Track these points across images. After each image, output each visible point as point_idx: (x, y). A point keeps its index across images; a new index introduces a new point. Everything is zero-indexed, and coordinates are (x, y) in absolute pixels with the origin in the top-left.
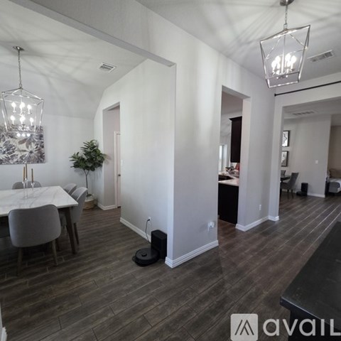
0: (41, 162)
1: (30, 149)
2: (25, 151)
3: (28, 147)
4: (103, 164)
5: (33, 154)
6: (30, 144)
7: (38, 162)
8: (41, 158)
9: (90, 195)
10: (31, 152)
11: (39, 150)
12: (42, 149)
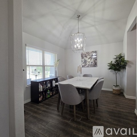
0: (95, 66)
1: (92, 61)
2: (90, 62)
3: (91, 60)
4: (127, 67)
5: (92, 63)
6: (92, 59)
7: (94, 67)
8: (95, 65)
9: (118, 86)
10: (92, 62)
11: (95, 61)
12: (96, 61)
